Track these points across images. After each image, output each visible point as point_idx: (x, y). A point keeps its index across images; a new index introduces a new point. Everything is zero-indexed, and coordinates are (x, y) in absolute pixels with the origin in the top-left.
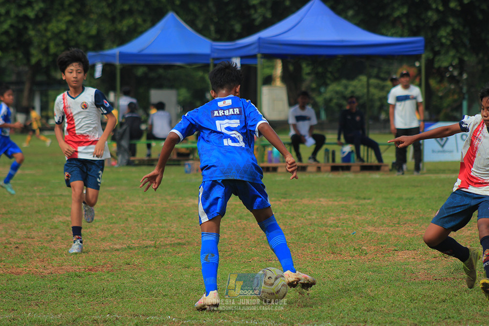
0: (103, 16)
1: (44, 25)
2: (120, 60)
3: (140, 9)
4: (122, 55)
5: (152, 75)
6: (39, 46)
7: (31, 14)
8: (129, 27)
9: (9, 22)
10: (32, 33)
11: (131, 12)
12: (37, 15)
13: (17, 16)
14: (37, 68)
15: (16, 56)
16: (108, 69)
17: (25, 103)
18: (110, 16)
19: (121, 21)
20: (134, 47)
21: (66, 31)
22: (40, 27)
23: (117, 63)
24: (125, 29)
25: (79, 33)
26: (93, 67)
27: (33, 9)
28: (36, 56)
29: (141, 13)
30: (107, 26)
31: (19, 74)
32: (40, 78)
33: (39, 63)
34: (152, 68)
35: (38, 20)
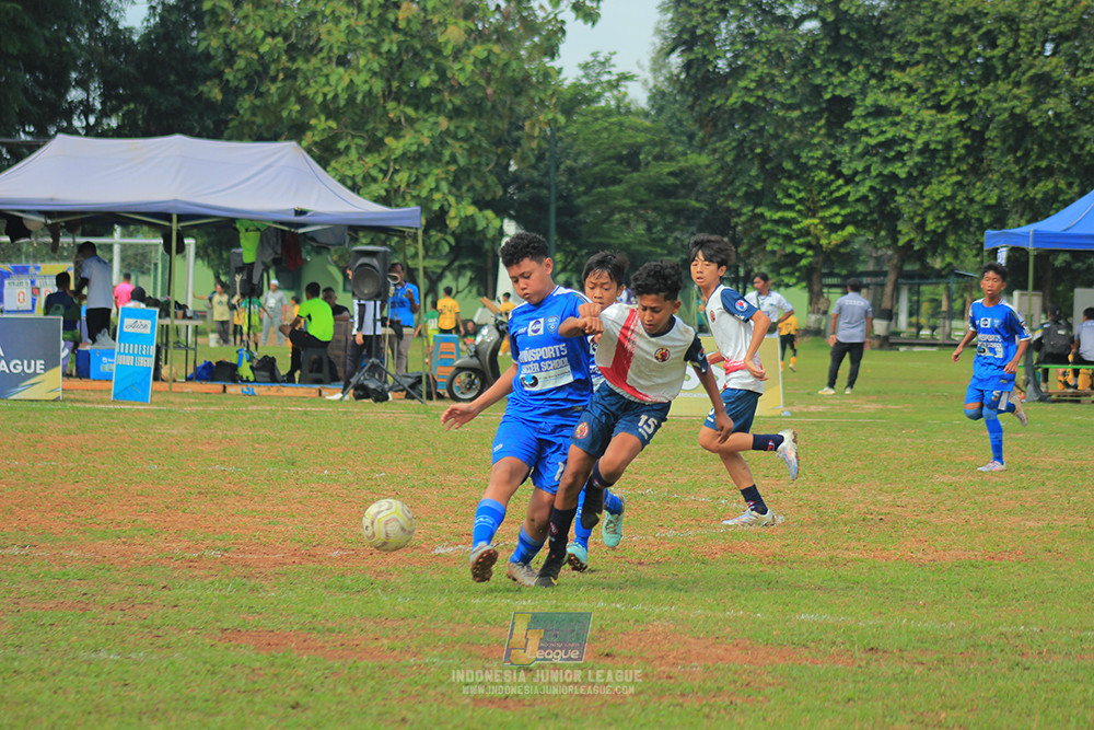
0: (1008, 175)
1: (920, 188)
2: (1035, 242)
3: (1065, 166)
4: (1038, 235)
5: (1078, 265)
6: (912, 219)
7: (902, 173)
8: (1045, 193)
9: (868, 183)
10: (901, 200)
11: (1050, 172)
12: (910, 174)
13: (880, 174)
14: (906, 252)
15: (877, 234)
16: (1017, 255)
17: (886, 304)
18: (1018, 176)
19: (1034, 185)
20: (1056, 223)
21: (952, 198)
22: (912, 191)
23: (1030, 247)
24: (1039, 196)
25: (971, 201)
26: (995, 251)
27: (904, 165)
28: (906, 233)
29: (1066, 172)
30: (1013, 191)
31: (878, 260)
32: (908, 267)
33: (910, 243)
34: (1076, 255)
35: (911, 181)
